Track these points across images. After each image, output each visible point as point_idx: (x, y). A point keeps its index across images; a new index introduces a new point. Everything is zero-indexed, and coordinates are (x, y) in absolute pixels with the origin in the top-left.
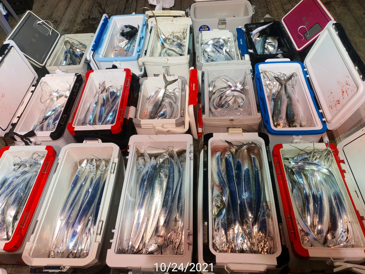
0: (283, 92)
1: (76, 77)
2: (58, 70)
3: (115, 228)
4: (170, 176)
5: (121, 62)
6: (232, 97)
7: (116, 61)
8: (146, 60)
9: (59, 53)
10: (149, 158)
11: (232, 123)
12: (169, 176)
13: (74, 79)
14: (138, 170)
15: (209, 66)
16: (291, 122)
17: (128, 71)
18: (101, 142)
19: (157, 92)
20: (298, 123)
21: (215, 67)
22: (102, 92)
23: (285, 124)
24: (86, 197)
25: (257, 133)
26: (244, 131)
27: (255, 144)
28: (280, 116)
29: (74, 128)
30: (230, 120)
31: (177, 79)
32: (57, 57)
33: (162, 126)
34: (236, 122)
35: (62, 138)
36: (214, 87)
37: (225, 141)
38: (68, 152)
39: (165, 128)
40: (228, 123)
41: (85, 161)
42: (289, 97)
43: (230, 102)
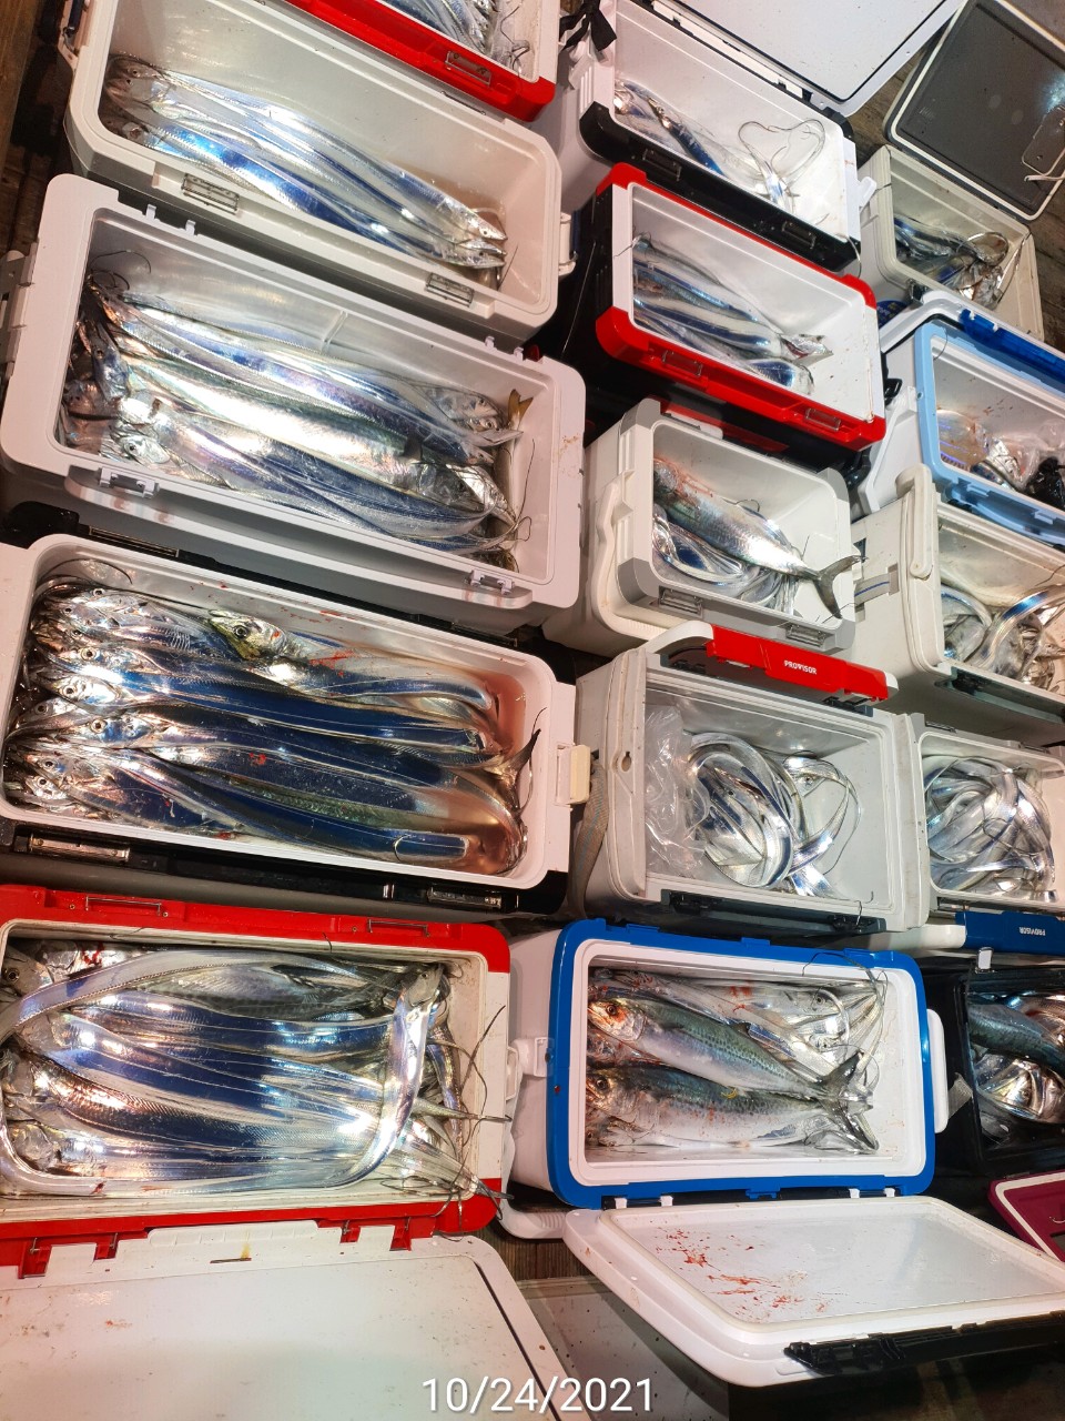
0: (782, 1082)
1: (844, 241)
2: (874, 185)
3: (199, 235)
4: (403, 499)
5: (914, 417)
6: (760, 849)
7: (919, 395)
8: (922, 490)
9: (952, 209)
10: (488, 444)
11: (615, 764)
12: (402, 496)
13: (841, 236)
14: (439, 389)
15: (898, 742)
16: (626, 1074)
17: (877, 428)
18: (562, 273)
20: (620, 1105)
21: (896, 768)
22: (786, 342)
23: (620, 1047)
25: (564, 867)
27: (518, 859)
28: (658, 1030)
29: (626, 187)
30: (628, 754)
31: (839, 616)
32: (932, 197)
34: (619, 778)
35: (588, 153)
36: (808, 777)
37: (539, 731)
39: (613, 523)
40: (614, 749)
42: (753, 1103)
43: (738, 836)
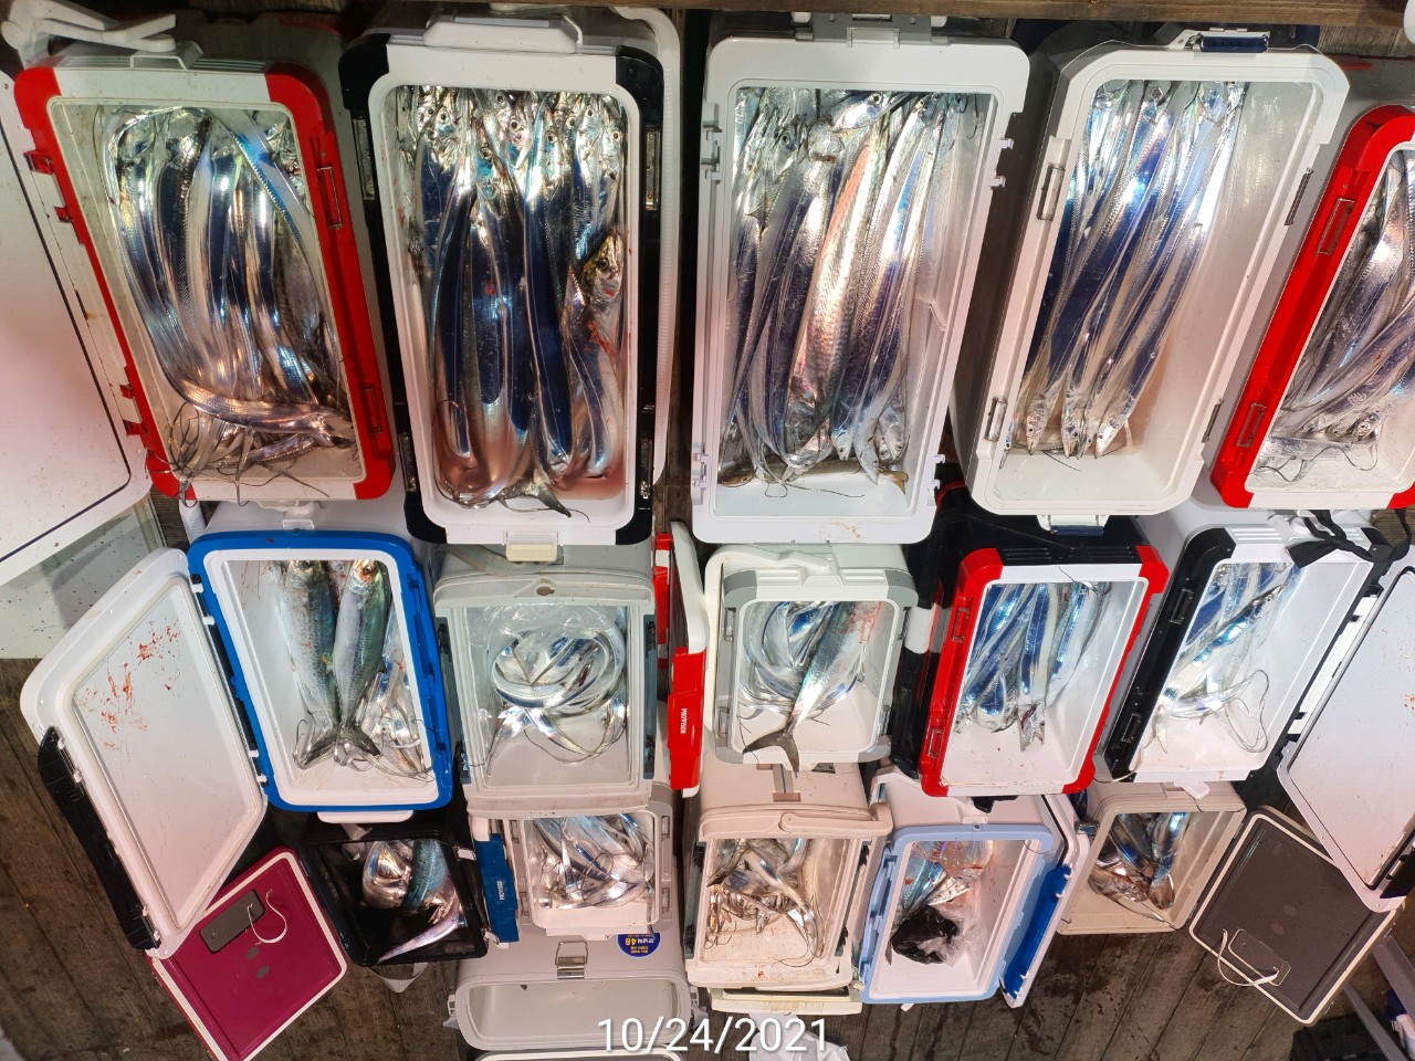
0: (346, 698)
1: (1131, 768)
2: (1199, 796)
3: (992, 192)
4: (780, 386)
5: (958, 819)
6: (539, 681)
7: (977, 827)
8: (863, 827)
9: (1194, 863)
10: (858, 454)
11: (546, 581)
12: (784, 384)
13: (1139, 762)
14: (903, 410)
15: (625, 798)
16: (321, 582)
17: (934, 788)
18: (1039, 518)
19: (825, 703)
20: (293, 578)
21: (602, 795)
22: (1034, 708)
23: (343, 576)
24: (1101, 312)
25: (451, 540)
26: (497, 552)
27: (456, 499)
28: (360, 605)
29: (1141, 575)
30: (552, 592)
31: (745, 751)
32: (1204, 845)
33: (806, 574)
34: (531, 585)
36: (606, 720)
37: (569, 515)
38: (1168, 480)
39: (799, 567)
40: (558, 581)
41: (1101, 445)
42: (326, 676)
43: (549, 662)
